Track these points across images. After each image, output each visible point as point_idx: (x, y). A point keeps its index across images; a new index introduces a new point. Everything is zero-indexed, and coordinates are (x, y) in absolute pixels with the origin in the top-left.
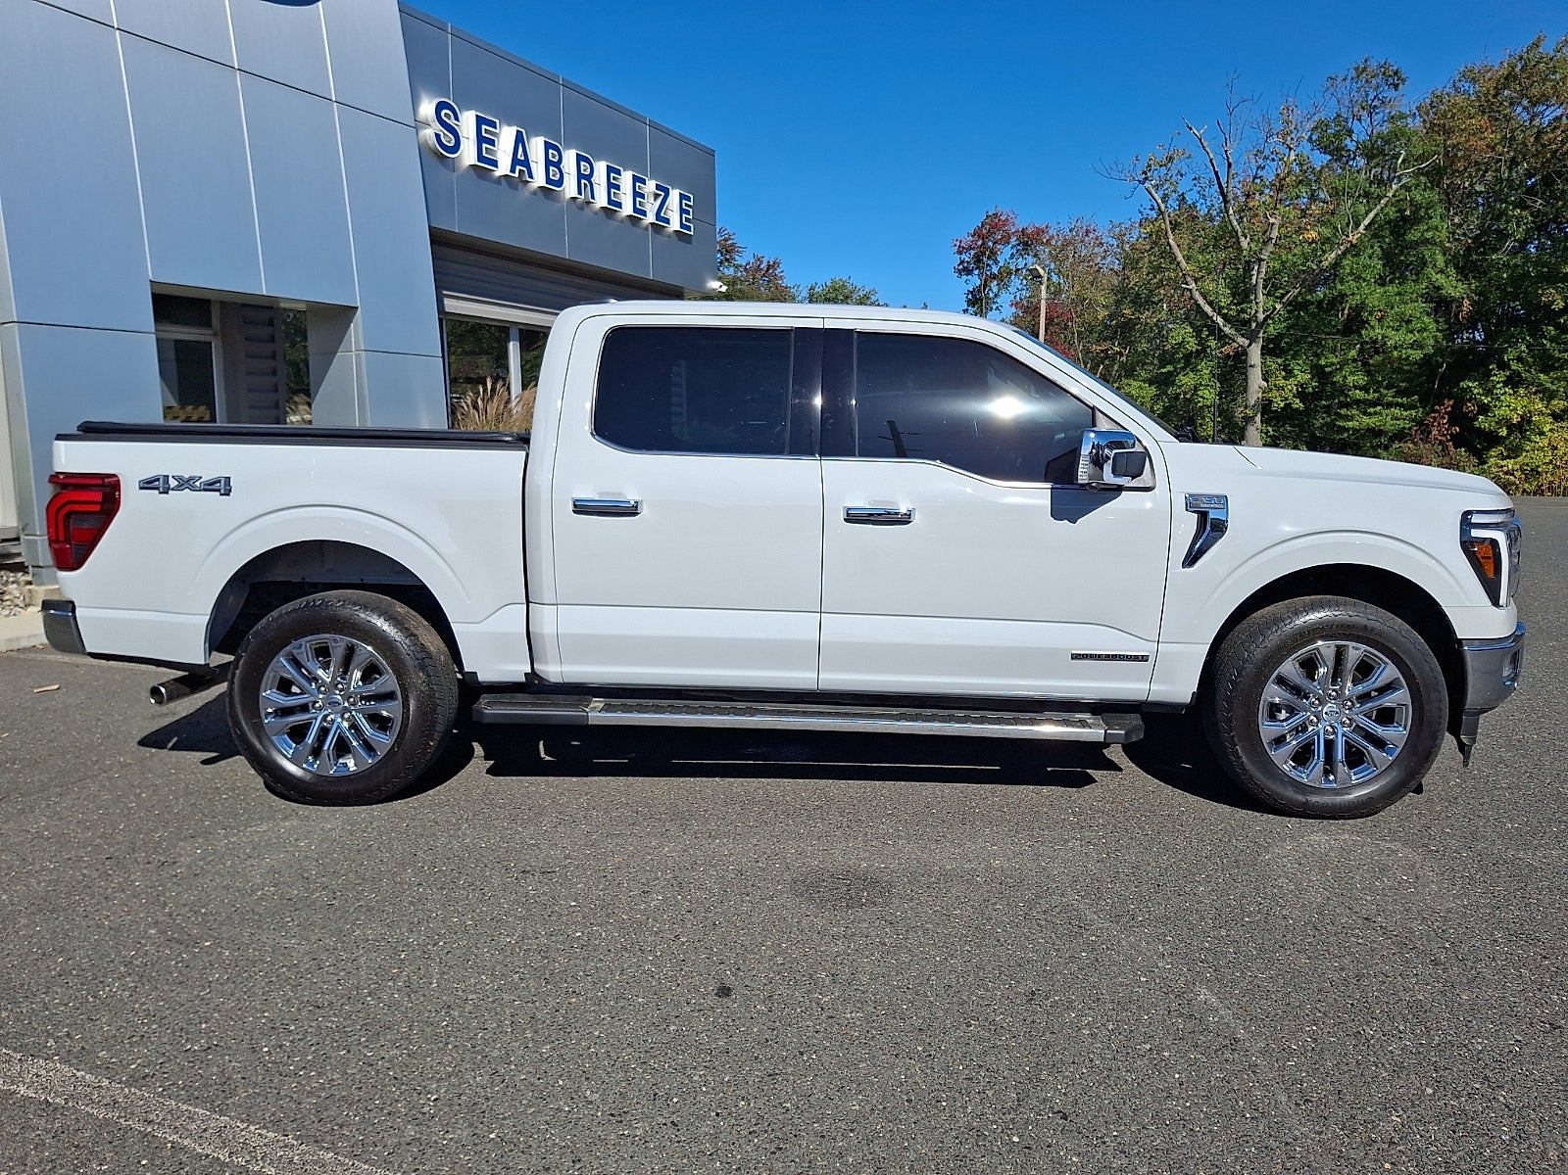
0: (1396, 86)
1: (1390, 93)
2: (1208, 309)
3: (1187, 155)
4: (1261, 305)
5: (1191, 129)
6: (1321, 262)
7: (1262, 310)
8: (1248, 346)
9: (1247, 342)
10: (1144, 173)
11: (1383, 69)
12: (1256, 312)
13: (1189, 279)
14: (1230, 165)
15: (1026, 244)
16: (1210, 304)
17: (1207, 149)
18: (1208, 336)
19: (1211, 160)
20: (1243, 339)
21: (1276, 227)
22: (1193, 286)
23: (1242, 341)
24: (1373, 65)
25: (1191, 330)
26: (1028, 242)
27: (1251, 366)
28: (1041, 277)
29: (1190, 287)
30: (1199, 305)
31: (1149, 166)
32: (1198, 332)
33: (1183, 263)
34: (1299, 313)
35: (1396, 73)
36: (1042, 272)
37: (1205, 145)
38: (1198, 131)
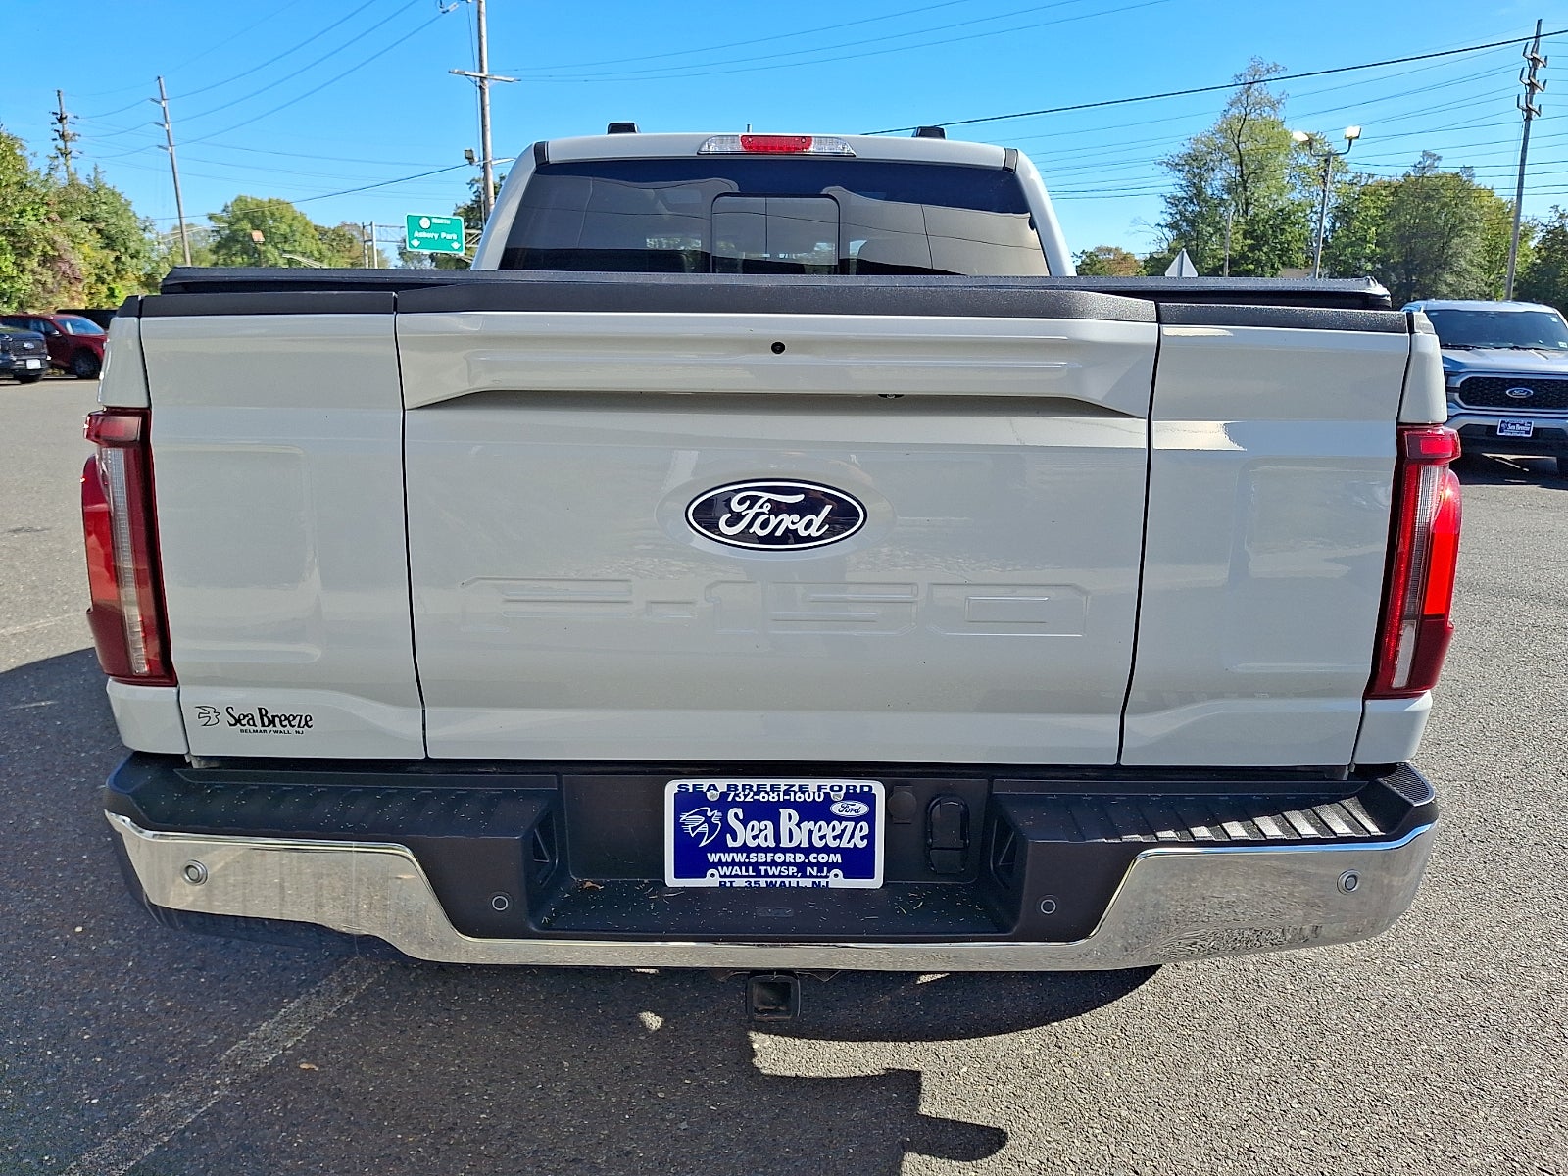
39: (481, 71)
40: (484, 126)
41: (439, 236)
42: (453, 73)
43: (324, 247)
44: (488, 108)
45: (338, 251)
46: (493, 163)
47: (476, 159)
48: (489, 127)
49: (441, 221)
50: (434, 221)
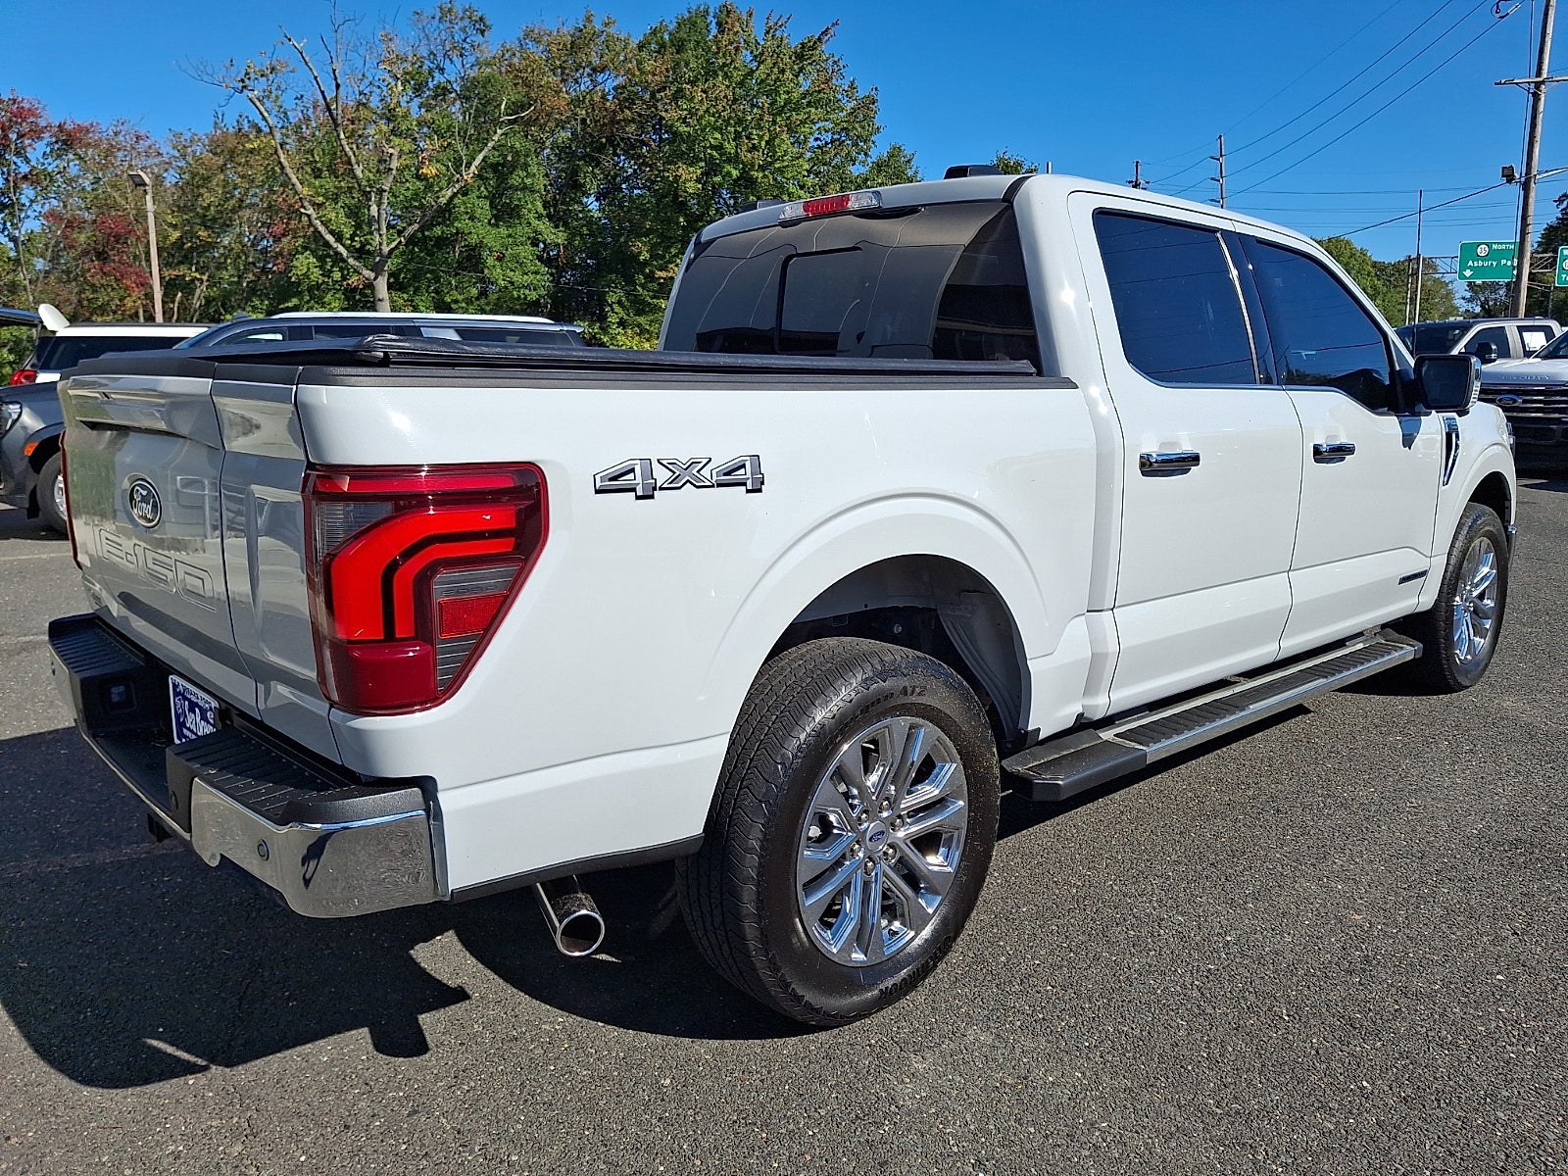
0: (482, 32)
1: (479, 39)
2: (330, 239)
3: (291, 69)
4: (384, 237)
5: (290, 40)
6: (438, 197)
7: (385, 243)
8: (375, 279)
9: (373, 275)
10: (242, 81)
11: (468, 13)
12: (381, 244)
13: (306, 204)
14: (338, 86)
15: (65, 142)
16: (332, 232)
17: (310, 64)
18: (332, 267)
19: (316, 78)
20: (368, 272)
21: (395, 157)
22: (311, 211)
23: (367, 273)
24: (458, 8)
25: (315, 260)
26: (68, 141)
27: (379, 300)
28: (145, 185)
29: (308, 212)
30: (319, 232)
31: (247, 74)
32: (321, 259)
33: (299, 186)
34: (413, 249)
35: (481, 19)
36: (147, 180)
37: (307, 59)
38: (299, 43)
39: (1539, 73)
40: (1532, 137)
41: (1499, 263)
42: (1500, 83)
43: (1379, 283)
44: (1540, 117)
45: (1395, 287)
46: (1538, 177)
47: (1517, 176)
48: (1538, 138)
49: (1500, 247)
50: (1495, 247)
